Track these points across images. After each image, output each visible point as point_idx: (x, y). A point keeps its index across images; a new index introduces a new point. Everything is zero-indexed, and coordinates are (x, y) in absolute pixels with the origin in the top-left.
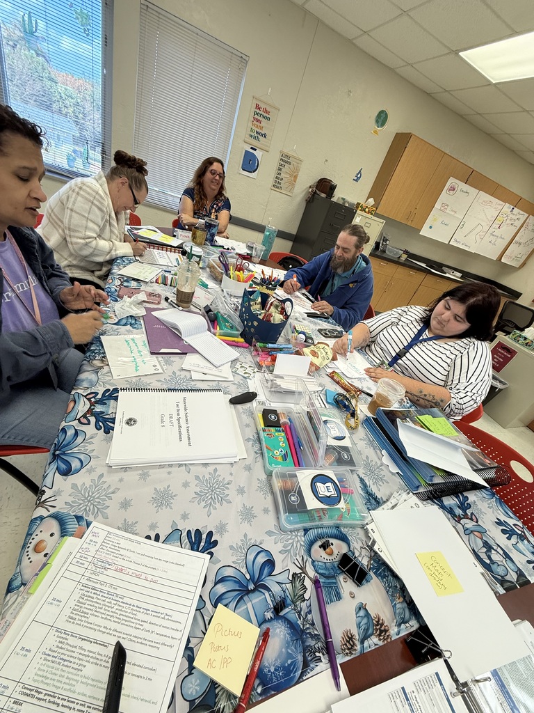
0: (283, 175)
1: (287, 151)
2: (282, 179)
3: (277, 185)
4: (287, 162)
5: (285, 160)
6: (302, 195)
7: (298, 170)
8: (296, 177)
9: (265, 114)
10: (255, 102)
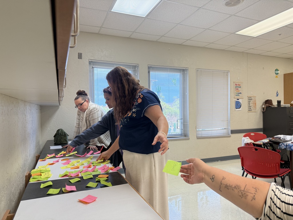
0: (251, 105)
1: (249, 95)
2: (251, 107)
3: (250, 110)
5: (250, 99)
6: (260, 110)
7: (256, 101)
8: (255, 104)
9: (239, 86)
10: (235, 84)
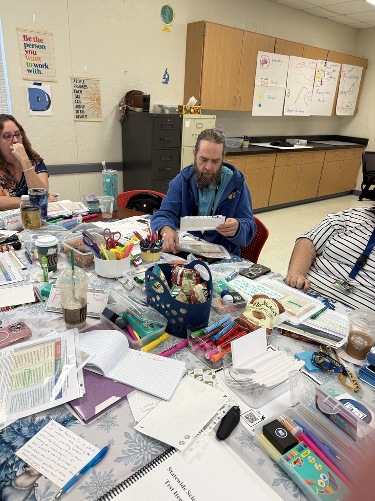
0: (83, 102)
1: (79, 75)
2: (84, 107)
3: (80, 114)
4: (82, 87)
5: (79, 85)
6: (113, 117)
7: (98, 92)
8: (98, 99)
9: (38, 44)
10: (21, 34)
